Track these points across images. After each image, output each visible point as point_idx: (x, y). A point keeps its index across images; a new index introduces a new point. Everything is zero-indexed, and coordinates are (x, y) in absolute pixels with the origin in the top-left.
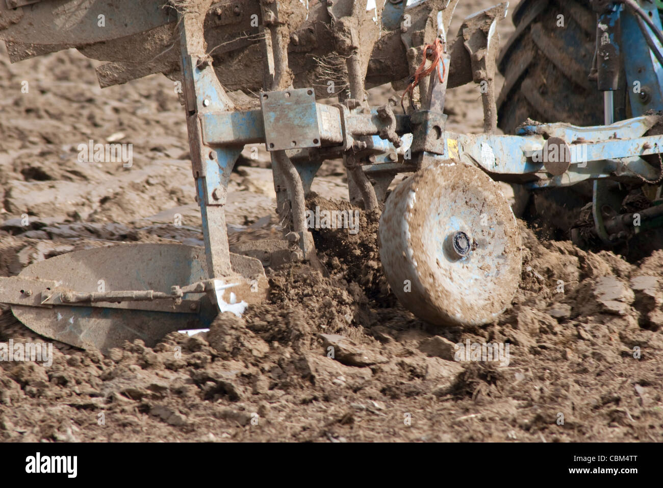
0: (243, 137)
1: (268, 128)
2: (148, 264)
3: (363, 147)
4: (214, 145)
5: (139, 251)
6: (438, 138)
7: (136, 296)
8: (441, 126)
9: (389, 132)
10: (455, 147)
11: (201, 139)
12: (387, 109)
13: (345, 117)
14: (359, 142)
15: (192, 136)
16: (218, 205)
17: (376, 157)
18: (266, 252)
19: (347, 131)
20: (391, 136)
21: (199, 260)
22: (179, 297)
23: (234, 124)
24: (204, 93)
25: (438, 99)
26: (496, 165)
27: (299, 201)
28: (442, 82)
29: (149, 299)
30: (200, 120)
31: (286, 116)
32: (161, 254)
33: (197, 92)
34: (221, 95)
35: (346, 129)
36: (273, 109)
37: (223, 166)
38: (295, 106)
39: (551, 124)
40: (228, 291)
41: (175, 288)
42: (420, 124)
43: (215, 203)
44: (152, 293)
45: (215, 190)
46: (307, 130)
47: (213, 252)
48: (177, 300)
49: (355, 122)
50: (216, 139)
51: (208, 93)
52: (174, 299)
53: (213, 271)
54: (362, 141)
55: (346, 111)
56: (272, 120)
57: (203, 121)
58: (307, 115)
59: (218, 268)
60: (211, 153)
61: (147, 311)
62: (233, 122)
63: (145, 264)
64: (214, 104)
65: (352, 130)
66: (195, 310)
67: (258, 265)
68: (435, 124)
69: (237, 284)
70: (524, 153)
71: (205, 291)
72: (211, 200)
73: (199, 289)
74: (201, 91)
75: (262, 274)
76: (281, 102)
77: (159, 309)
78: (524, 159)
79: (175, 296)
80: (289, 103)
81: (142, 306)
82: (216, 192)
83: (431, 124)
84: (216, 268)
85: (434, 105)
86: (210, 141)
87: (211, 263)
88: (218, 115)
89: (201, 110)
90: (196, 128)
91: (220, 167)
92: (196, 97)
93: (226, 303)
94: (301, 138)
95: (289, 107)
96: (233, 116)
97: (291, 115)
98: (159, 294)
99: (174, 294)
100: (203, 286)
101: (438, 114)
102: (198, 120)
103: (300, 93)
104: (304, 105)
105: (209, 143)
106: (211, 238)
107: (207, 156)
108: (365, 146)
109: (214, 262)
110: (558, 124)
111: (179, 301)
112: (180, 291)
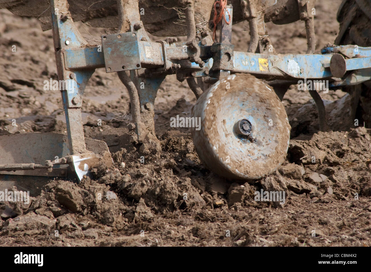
0: (91, 64)
1: (106, 58)
2: (33, 146)
3: (178, 67)
4: (73, 70)
5: (28, 138)
6: (229, 61)
7: (23, 167)
8: (230, 53)
9: (195, 58)
10: (265, 64)
11: (64, 66)
12: (194, 43)
13: (165, 49)
14: (176, 65)
15: (58, 64)
16: (76, 108)
17: (196, 73)
18: (116, 136)
19: (166, 58)
20: (196, 60)
21: (66, 143)
22: (50, 167)
23: (86, 56)
24: (66, 37)
25: (227, 35)
26: (301, 73)
27: (135, 103)
28: (228, 24)
29: (32, 169)
30: (63, 54)
31: (118, 49)
32: (42, 139)
33: (61, 36)
34: (78, 37)
35: (166, 56)
36: (110, 46)
37: (80, 83)
38: (124, 44)
39: (343, 46)
40: (83, 162)
41: (47, 162)
42: (216, 52)
43: (74, 106)
44: (33, 165)
45: (74, 98)
46: (132, 59)
47: (72, 138)
48: (49, 169)
49: (172, 52)
50: (74, 66)
51: (69, 36)
52: (47, 169)
53: (72, 150)
54: (178, 64)
55: (167, 45)
56: (109, 53)
57: (65, 54)
58: (132, 49)
59: (76, 148)
60: (71, 75)
61: (33, 176)
62: (85, 54)
63: (31, 146)
64: (73, 43)
65: (170, 57)
66: (64, 175)
67: (104, 145)
68: (226, 51)
69: (89, 158)
70: (323, 65)
71: (67, 163)
72: (71, 105)
73: (63, 162)
74: (64, 35)
75: (107, 151)
76: (115, 41)
77: (41, 175)
78: (323, 69)
79: (47, 167)
80: (120, 42)
81: (29, 173)
82: (74, 100)
83: (222, 52)
84: (74, 148)
85: (224, 39)
86: (70, 67)
87: (71, 145)
88: (75, 50)
89: (63, 47)
90: (60, 59)
91: (78, 84)
92: (60, 39)
93: (81, 171)
94: (128, 64)
95: (120, 44)
96: (86, 51)
97: (122, 49)
98: (38, 165)
99: (47, 165)
100: (66, 160)
101: (227, 45)
102: (62, 54)
103: (128, 35)
104: (130, 43)
105: (69, 68)
106: (71, 129)
107: (68, 77)
108: (180, 67)
109: (73, 145)
110: (348, 46)
111: (51, 170)
112: (51, 164)
